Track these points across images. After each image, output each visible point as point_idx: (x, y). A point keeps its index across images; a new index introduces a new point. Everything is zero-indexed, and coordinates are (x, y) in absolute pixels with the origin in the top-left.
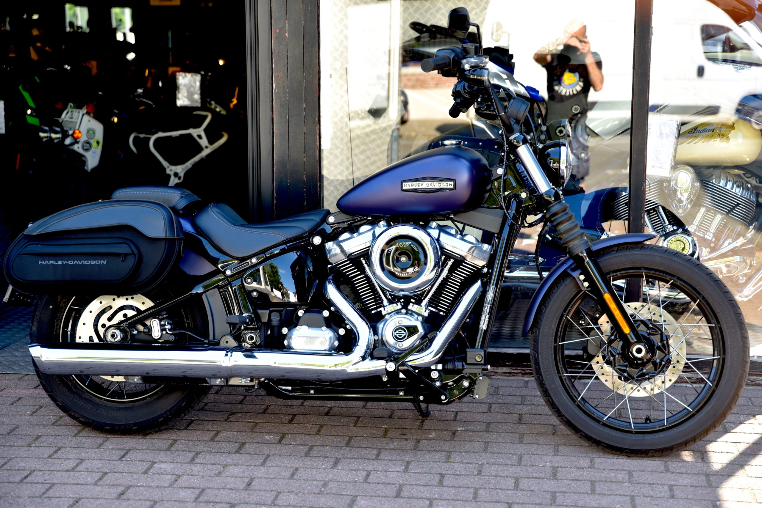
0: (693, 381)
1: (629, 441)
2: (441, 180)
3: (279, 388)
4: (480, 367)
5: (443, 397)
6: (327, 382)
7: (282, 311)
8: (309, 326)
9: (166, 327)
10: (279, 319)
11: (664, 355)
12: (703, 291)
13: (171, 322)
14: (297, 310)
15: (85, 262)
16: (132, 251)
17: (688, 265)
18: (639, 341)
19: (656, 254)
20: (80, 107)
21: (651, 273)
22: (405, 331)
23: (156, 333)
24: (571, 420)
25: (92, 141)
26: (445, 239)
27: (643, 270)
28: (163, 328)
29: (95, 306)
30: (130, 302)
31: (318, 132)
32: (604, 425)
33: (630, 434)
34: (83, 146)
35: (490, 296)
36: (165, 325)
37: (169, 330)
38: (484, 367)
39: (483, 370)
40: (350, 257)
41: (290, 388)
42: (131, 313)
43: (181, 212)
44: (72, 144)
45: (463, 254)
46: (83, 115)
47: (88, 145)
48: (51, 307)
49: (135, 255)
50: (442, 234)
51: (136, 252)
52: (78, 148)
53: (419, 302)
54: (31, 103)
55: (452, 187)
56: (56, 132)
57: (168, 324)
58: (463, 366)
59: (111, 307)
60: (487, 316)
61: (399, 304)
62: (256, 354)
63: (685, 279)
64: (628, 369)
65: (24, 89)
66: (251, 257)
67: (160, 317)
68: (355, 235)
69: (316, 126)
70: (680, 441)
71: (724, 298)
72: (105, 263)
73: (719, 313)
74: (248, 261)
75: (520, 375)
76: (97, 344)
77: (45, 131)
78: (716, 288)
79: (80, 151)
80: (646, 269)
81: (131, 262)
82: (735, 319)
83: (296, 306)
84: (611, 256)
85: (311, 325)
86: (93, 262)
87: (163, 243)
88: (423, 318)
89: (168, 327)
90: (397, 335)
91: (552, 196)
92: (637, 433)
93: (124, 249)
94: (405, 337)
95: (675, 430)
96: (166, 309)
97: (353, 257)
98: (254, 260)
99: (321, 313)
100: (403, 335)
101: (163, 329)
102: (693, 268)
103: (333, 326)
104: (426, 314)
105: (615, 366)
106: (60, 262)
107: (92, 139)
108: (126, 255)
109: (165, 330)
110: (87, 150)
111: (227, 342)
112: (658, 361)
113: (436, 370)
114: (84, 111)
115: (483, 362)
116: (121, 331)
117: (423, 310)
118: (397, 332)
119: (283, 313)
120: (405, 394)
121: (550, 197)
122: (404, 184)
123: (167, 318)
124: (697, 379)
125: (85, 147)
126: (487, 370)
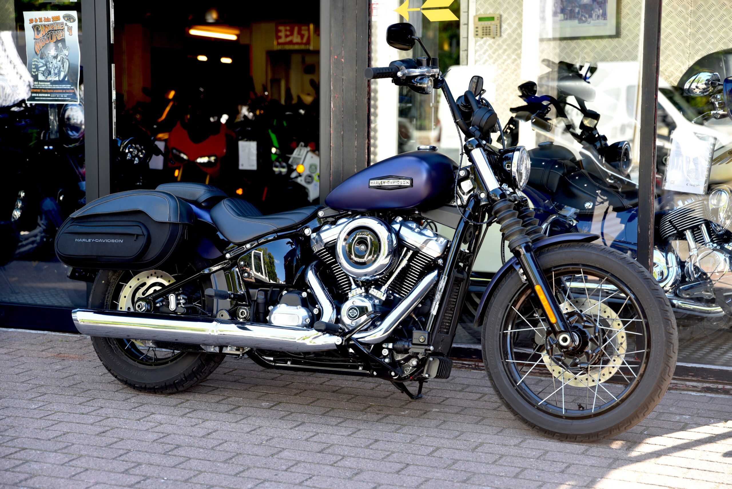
0: (699, 390)
1: (559, 425)
2: (400, 178)
3: (264, 358)
4: (423, 347)
5: (393, 374)
6: (301, 355)
7: (268, 290)
8: (287, 305)
9: (181, 301)
10: (263, 297)
11: (596, 347)
12: (633, 287)
13: (186, 297)
14: (281, 291)
15: (107, 241)
16: (143, 232)
17: (621, 263)
18: (566, 331)
19: (592, 252)
20: (306, 146)
21: (588, 269)
22: (357, 311)
23: (173, 306)
24: (509, 402)
25: (314, 175)
26: (405, 232)
27: (580, 267)
28: (178, 302)
29: (134, 283)
30: (160, 280)
31: (366, 145)
32: (539, 409)
33: (561, 419)
34: (305, 180)
35: (442, 284)
36: (180, 299)
37: (183, 304)
38: (427, 347)
39: (426, 350)
40: (326, 246)
41: (272, 359)
42: (158, 288)
43: (203, 204)
44: (296, 177)
45: (418, 245)
46: (307, 152)
47: (310, 178)
48: (103, 282)
49: (145, 235)
50: (403, 227)
51: (145, 233)
52: (301, 180)
53: (378, 287)
54: (275, 142)
55: (409, 184)
56: (283, 167)
57: (183, 298)
58: (408, 346)
59: (144, 284)
60: (438, 303)
61: (363, 288)
62: (247, 326)
63: (618, 276)
64: (563, 358)
65: (273, 132)
66: (245, 243)
67: (176, 293)
68: (333, 227)
69: (365, 141)
70: (604, 428)
71: (651, 294)
72: (122, 242)
73: (646, 309)
74: (244, 247)
75: (538, 374)
76: (132, 312)
77: (277, 167)
78: (645, 285)
79: (303, 183)
80: (584, 265)
81: (142, 241)
82: (660, 315)
83: (282, 287)
84: (553, 253)
85: (289, 304)
86: (113, 241)
87: (168, 226)
88: (380, 302)
89: (182, 301)
90: (351, 314)
91: (498, 196)
92: (567, 418)
93: (136, 230)
94: (356, 316)
95: (601, 417)
96: (183, 286)
97: (329, 246)
98: (248, 246)
99: (300, 294)
100: (355, 314)
101: (178, 304)
102: (625, 266)
103: (310, 306)
104: (383, 298)
105: (552, 355)
106: (89, 240)
107: (314, 173)
108: (138, 236)
109: (180, 304)
110: (309, 183)
111: (222, 316)
112: (590, 352)
113: (387, 348)
114: (309, 149)
115: (426, 343)
116: (147, 303)
117: (381, 294)
118: (351, 311)
119: (269, 293)
120: (363, 369)
121: (496, 196)
122: (371, 181)
123: (182, 294)
124: (703, 388)
125: (307, 180)
126: (430, 350)
